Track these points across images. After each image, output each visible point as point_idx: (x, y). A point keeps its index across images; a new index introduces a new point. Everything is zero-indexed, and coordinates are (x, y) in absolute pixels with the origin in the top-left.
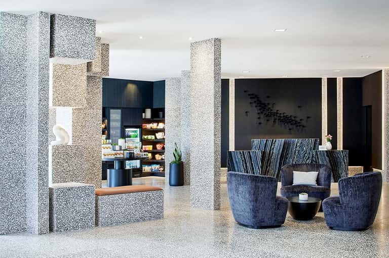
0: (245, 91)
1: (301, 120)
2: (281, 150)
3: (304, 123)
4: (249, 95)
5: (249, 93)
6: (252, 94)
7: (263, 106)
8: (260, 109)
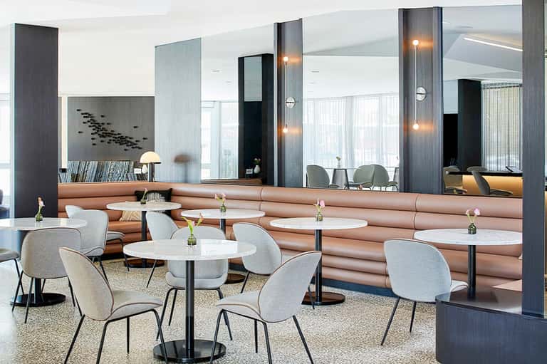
0: (78, 110)
1: (137, 141)
2: (95, 172)
3: (139, 145)
4: (82, 114)
5: (83, 112)
6: (86, 114)
7: (97, 126)
8: (94, 129)
